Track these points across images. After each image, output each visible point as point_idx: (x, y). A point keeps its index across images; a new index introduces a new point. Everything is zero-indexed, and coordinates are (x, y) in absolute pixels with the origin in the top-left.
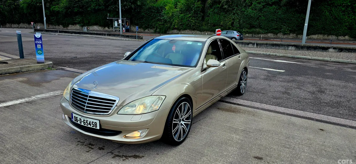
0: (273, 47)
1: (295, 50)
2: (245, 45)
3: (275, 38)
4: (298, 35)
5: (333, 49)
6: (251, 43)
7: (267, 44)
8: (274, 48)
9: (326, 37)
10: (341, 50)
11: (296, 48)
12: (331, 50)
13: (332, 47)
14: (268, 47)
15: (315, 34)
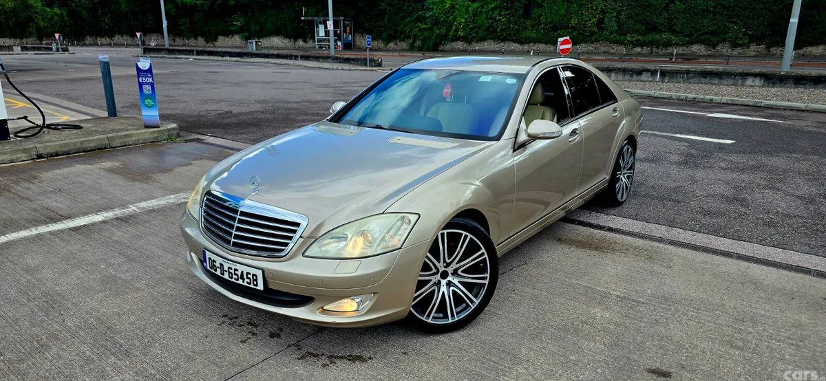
0: (704, 80)
1: (763, 86)
3: (709, 56)
6: (647, 70)
7: (688, 72)
8: (707, 81)
11: (765, 80)
14: (691, 80)
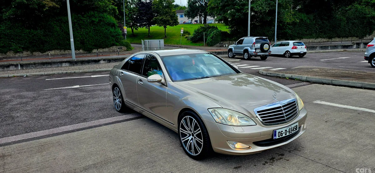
0: (43, 67)
1: (70, 66)
2: (3, 68)
4: (33, 52)
5: (103, 61)
6: (12, 65)
7: (35, 64)
8: (45, 67)
9: (62, 52)
10: (109, 61)
11: (70, 64)
12: (102, 62)
13: (102, 59)
14: (37, 67)
15: (52, 50)
